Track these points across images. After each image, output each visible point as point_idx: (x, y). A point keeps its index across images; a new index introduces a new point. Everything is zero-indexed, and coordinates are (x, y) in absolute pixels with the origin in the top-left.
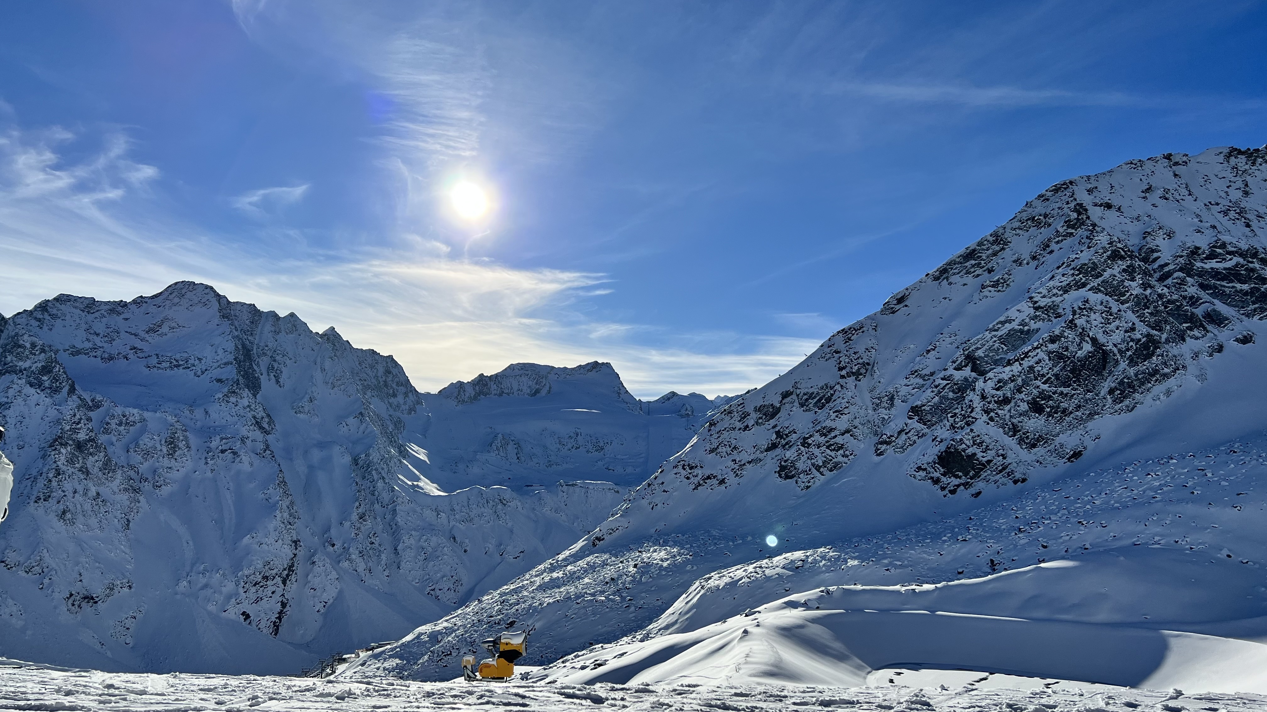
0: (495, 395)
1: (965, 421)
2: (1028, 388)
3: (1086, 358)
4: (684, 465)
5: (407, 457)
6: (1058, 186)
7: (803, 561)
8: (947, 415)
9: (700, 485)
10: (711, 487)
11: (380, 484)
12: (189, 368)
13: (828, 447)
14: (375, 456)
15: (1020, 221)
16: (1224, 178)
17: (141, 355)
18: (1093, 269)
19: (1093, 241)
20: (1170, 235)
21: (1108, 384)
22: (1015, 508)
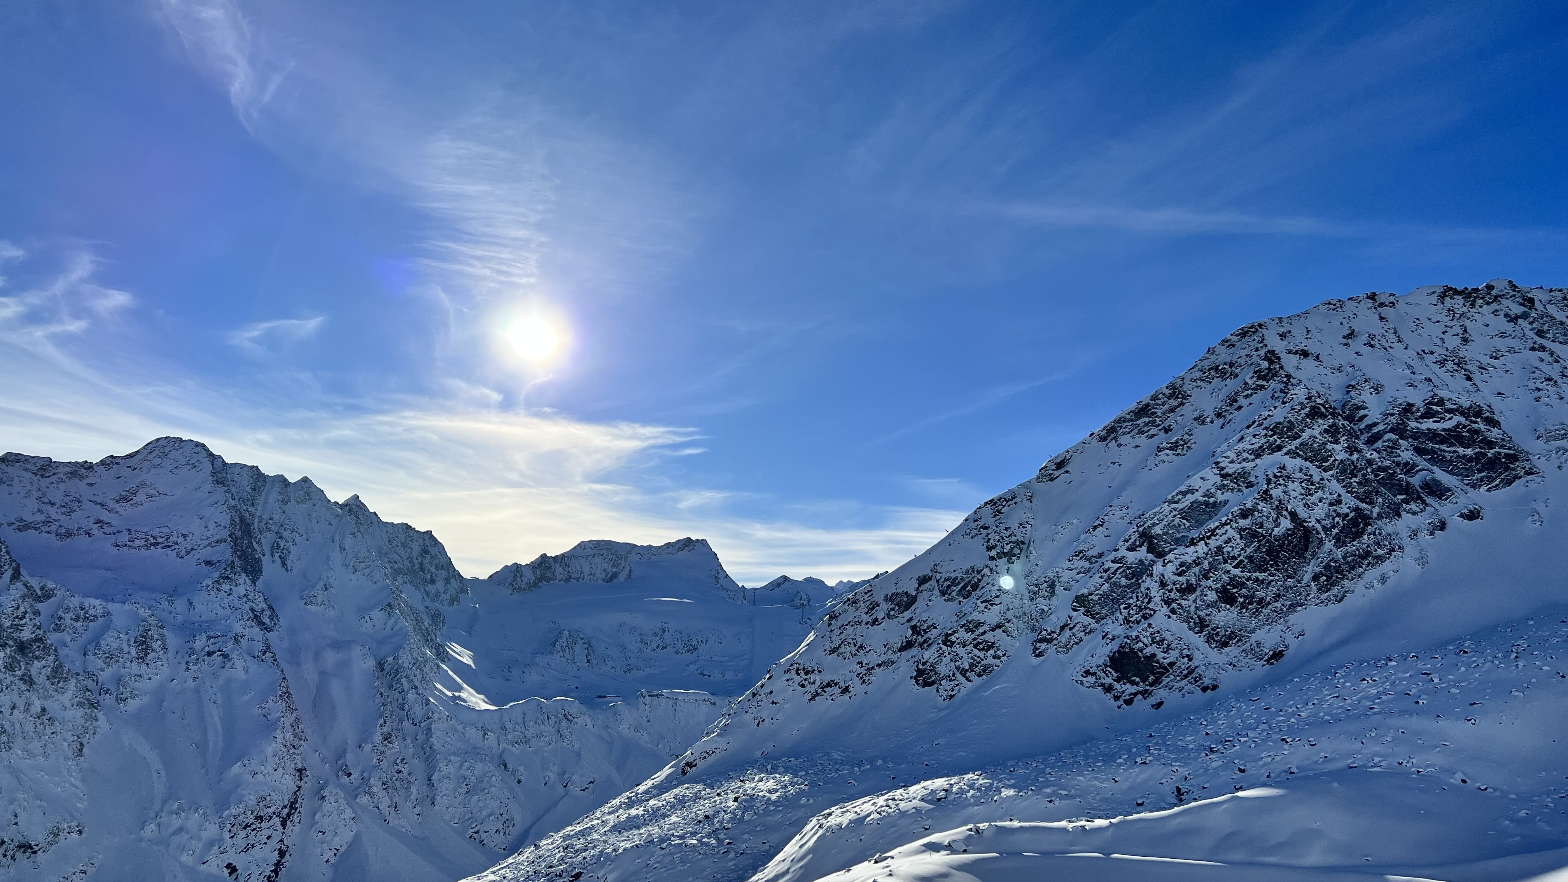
0: (560, 581)
1: (1141, 614)
2: (1216, 573)
3: (1285, 536)
4: (798, 669)
5: (446, 660)
6: (1246, 329)
7: (946, 791)
8: (1119, 606)
9: (818, 694)
10: (831, 698)
11: (411, 696)
12: (170, 547)
13: (975, 646)
14: (405, 660)
15: (1202, 371)
16: (1438, 322)
17: (108, 530)
18: (1290, 429)
19: (1289, 395)
20: (1377, 389)
21: (1311, 568)
22: (1205, 723)
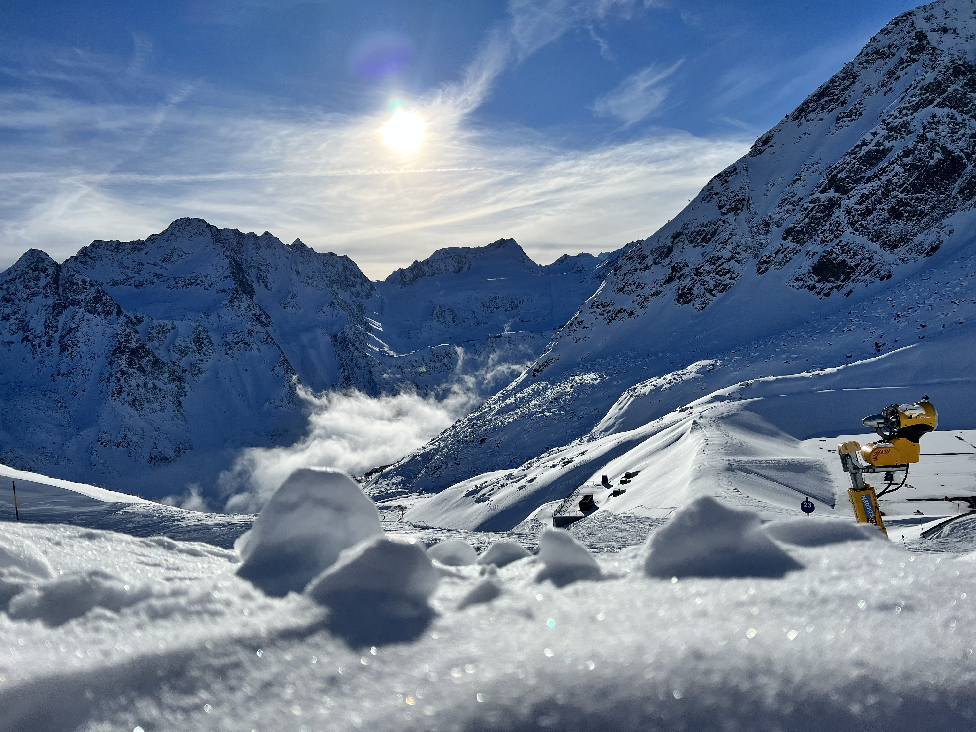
1: (833, 235)
2: (887, 199)
3: (937, 166)
4: (598, 305)
5: (371, 330)
6: (899, 19)
8: (817, 232)
9: (613, 319)
10: (622, 320)
12: (199, 284)
13: (717, 274)
15: (867, 55)
17: (162, 279)
18: (938, 87)
19: (937, 62)
21: (958, 185)
22: (890, 299)
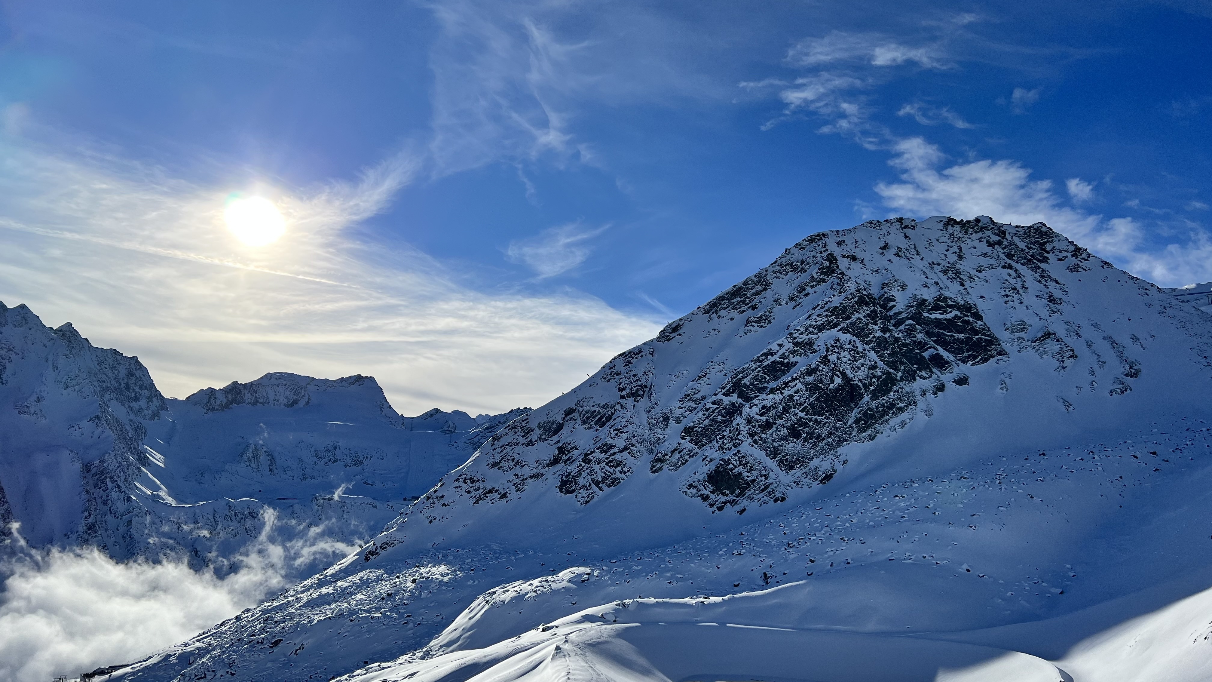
0: (248, 404)
1: (732, 443)
2: (788, 415)
3: (836, 390)
4: (465, 479)
6: (813, 237)
7: (589, 574)
8: (716, 437)
9: (481, 499)
10: (492, 502)
13: (607, 464)
15: (780, 265)
16: (943, 242)
18: (843, 312)
19: (844, 287)
20: (903, 287)
21: (854, 414)
22: (782, 525)
